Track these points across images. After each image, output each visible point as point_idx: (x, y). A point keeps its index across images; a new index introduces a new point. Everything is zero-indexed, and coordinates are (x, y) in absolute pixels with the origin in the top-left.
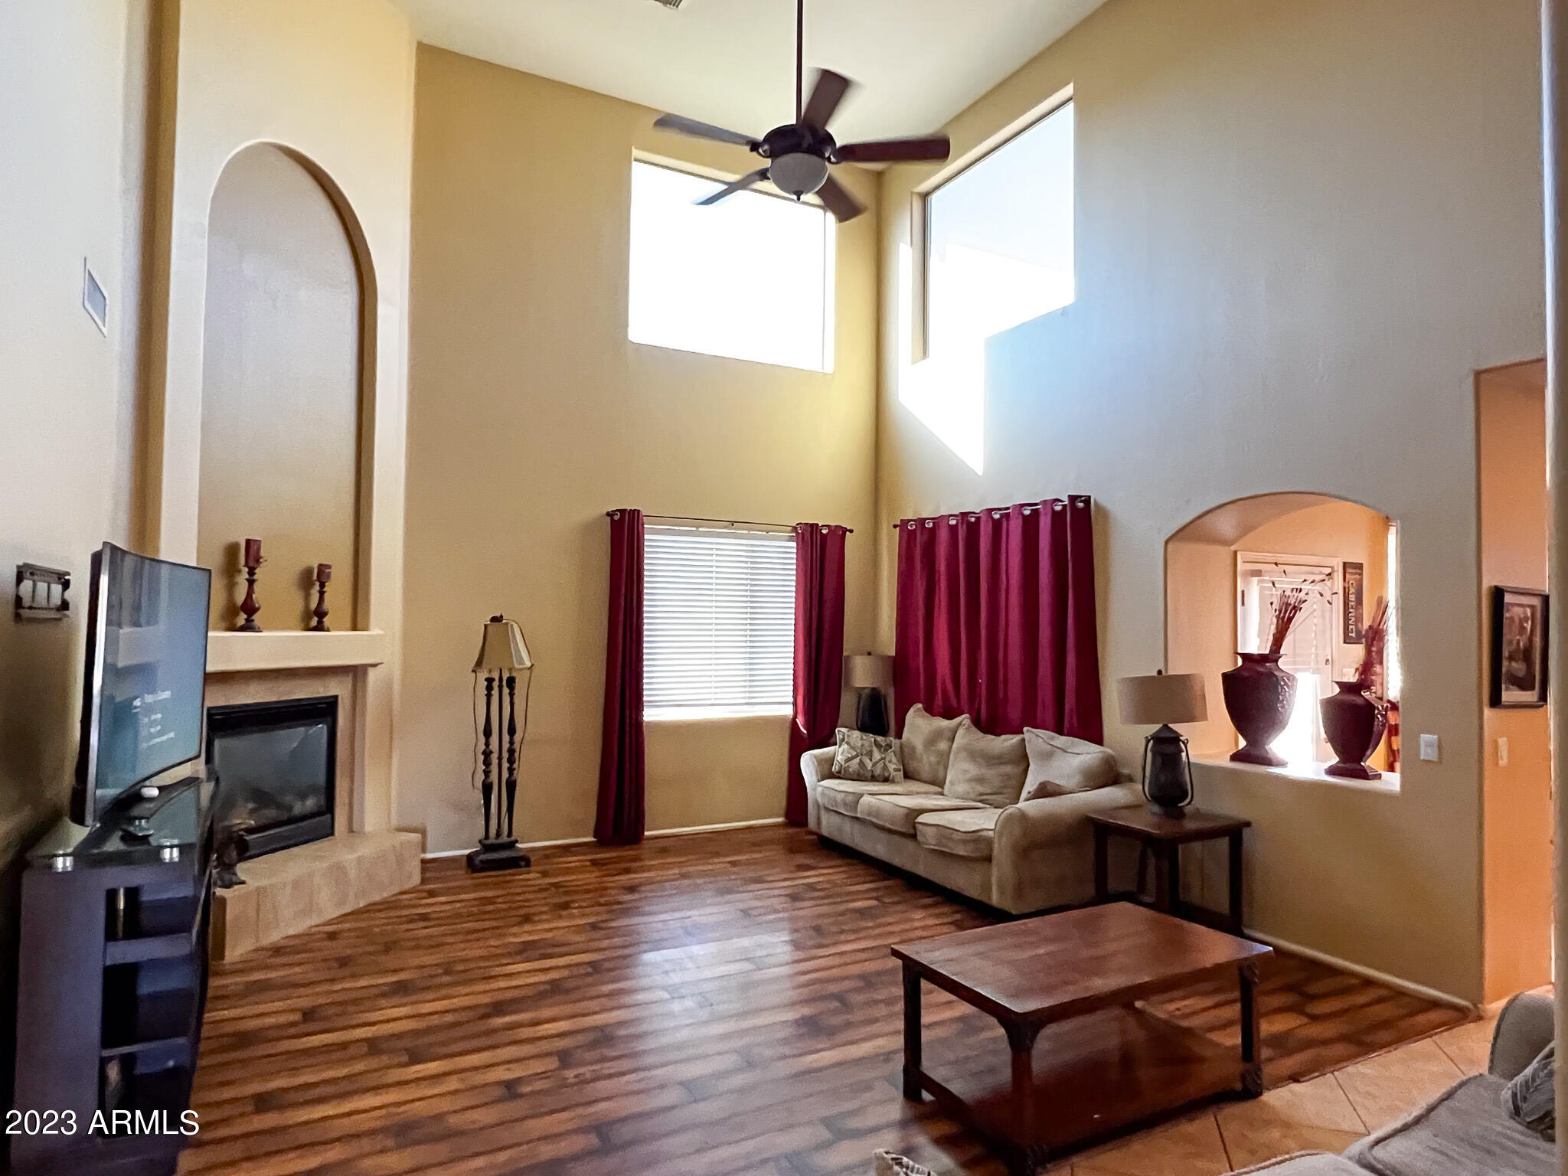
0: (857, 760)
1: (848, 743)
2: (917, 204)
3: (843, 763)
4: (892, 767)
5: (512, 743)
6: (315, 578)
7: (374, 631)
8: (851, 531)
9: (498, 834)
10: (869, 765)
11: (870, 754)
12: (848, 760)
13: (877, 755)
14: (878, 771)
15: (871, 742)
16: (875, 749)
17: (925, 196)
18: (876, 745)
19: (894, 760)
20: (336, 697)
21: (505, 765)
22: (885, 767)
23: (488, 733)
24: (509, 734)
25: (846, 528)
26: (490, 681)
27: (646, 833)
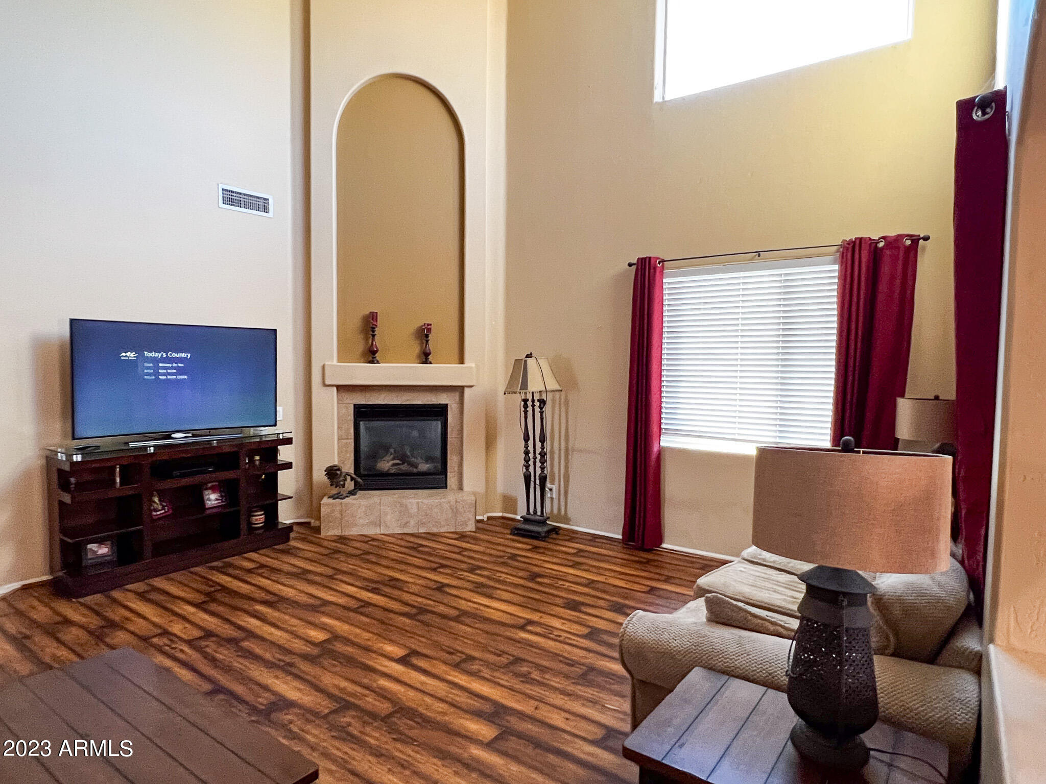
7: (470, 366)
8: (926, 239)
9: (535, 512)
20: (447, 405)
21: (538, 464)
24: (540, 441)
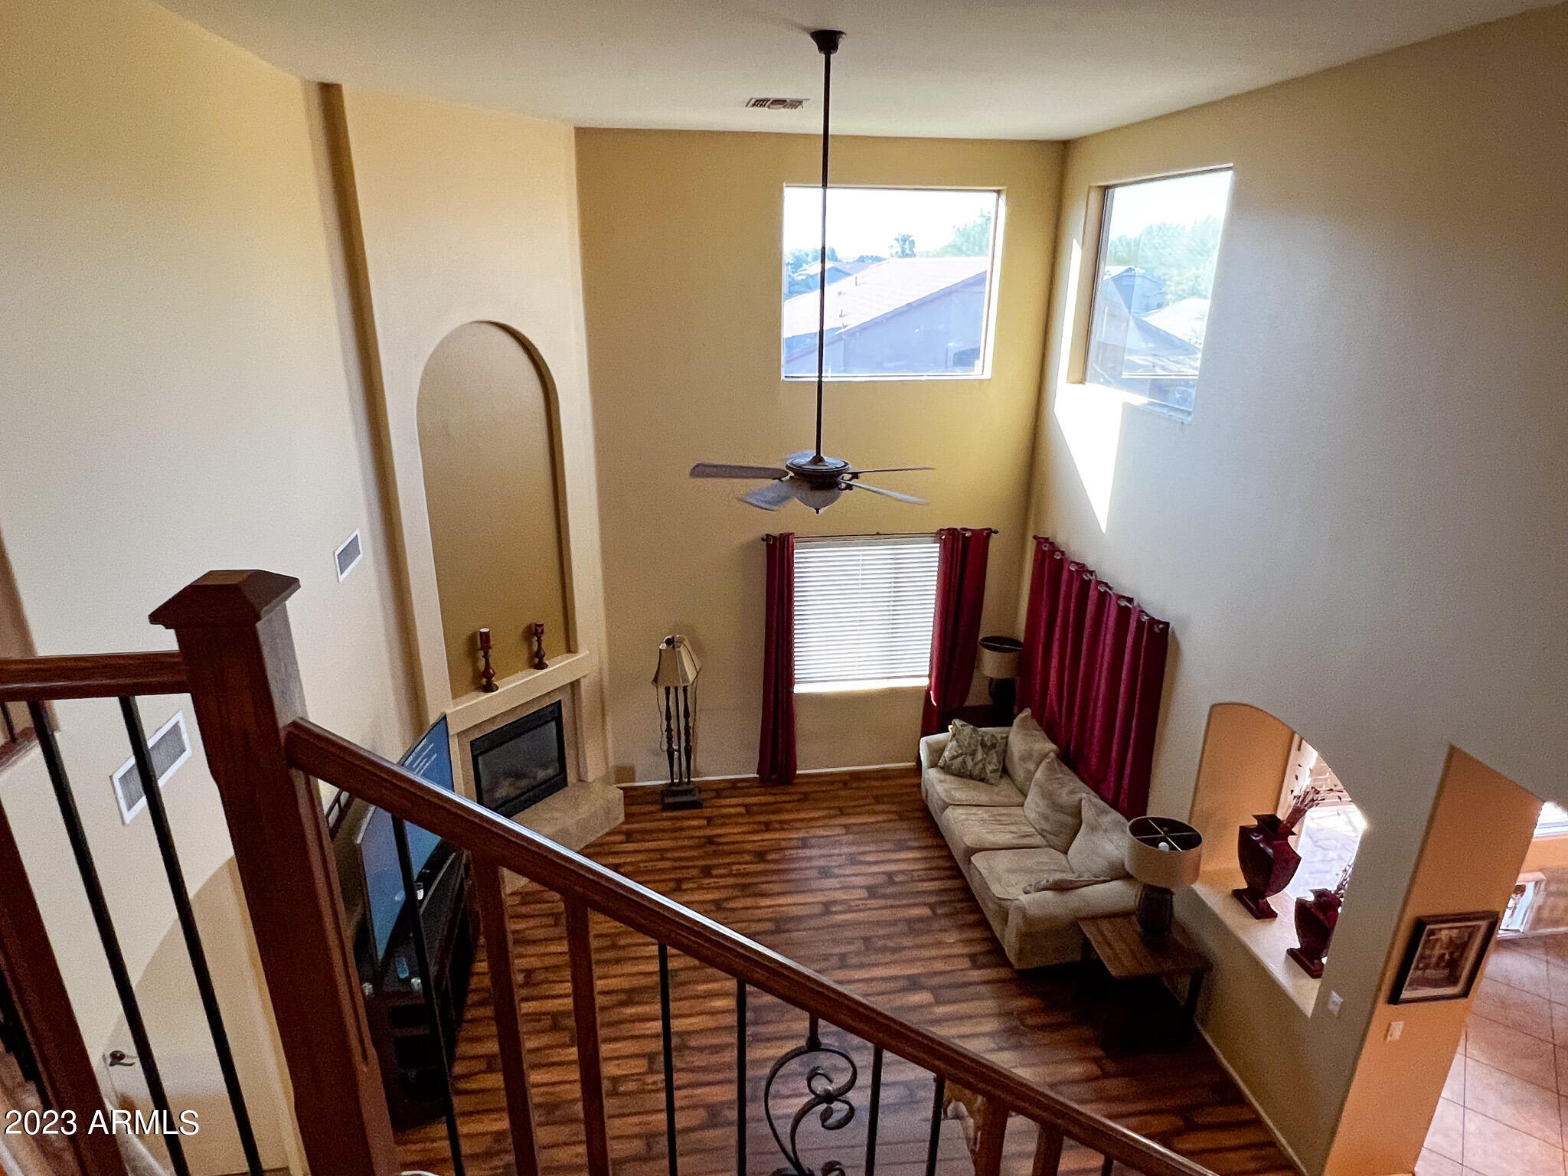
0: (960, 759)
1: (957, 740)
2: (1094, 198)
3: (947, 760)
4: (990, 768)
5: (687, 723)
6: (534, 632)
7: (583, 652)
8: (996, 532)
9: (681, 777)
10: (970, 763)
11: (973, 754)
12: (953, 758)
13: (979, 756)
14: (976, 772)
15: (977, 741)
16: (980, 748)
17: (1105, 189)
18: (981, 744)
19: (995, 760)
20: (560, 701)
21: (683, 739)
22: (983, 768)
23: (668, 717)
24: (685, 718)
25: (990, 529)
26: (668, 690)
27: (798, 772)
